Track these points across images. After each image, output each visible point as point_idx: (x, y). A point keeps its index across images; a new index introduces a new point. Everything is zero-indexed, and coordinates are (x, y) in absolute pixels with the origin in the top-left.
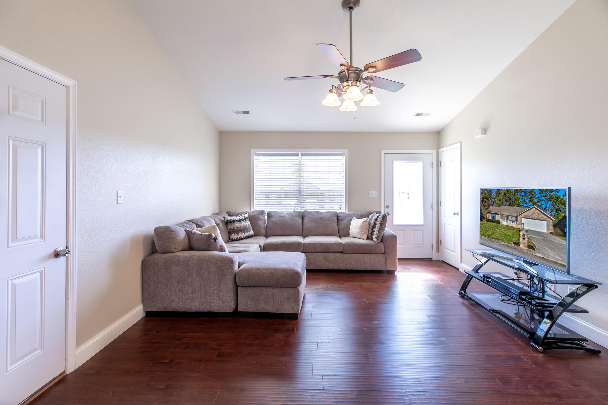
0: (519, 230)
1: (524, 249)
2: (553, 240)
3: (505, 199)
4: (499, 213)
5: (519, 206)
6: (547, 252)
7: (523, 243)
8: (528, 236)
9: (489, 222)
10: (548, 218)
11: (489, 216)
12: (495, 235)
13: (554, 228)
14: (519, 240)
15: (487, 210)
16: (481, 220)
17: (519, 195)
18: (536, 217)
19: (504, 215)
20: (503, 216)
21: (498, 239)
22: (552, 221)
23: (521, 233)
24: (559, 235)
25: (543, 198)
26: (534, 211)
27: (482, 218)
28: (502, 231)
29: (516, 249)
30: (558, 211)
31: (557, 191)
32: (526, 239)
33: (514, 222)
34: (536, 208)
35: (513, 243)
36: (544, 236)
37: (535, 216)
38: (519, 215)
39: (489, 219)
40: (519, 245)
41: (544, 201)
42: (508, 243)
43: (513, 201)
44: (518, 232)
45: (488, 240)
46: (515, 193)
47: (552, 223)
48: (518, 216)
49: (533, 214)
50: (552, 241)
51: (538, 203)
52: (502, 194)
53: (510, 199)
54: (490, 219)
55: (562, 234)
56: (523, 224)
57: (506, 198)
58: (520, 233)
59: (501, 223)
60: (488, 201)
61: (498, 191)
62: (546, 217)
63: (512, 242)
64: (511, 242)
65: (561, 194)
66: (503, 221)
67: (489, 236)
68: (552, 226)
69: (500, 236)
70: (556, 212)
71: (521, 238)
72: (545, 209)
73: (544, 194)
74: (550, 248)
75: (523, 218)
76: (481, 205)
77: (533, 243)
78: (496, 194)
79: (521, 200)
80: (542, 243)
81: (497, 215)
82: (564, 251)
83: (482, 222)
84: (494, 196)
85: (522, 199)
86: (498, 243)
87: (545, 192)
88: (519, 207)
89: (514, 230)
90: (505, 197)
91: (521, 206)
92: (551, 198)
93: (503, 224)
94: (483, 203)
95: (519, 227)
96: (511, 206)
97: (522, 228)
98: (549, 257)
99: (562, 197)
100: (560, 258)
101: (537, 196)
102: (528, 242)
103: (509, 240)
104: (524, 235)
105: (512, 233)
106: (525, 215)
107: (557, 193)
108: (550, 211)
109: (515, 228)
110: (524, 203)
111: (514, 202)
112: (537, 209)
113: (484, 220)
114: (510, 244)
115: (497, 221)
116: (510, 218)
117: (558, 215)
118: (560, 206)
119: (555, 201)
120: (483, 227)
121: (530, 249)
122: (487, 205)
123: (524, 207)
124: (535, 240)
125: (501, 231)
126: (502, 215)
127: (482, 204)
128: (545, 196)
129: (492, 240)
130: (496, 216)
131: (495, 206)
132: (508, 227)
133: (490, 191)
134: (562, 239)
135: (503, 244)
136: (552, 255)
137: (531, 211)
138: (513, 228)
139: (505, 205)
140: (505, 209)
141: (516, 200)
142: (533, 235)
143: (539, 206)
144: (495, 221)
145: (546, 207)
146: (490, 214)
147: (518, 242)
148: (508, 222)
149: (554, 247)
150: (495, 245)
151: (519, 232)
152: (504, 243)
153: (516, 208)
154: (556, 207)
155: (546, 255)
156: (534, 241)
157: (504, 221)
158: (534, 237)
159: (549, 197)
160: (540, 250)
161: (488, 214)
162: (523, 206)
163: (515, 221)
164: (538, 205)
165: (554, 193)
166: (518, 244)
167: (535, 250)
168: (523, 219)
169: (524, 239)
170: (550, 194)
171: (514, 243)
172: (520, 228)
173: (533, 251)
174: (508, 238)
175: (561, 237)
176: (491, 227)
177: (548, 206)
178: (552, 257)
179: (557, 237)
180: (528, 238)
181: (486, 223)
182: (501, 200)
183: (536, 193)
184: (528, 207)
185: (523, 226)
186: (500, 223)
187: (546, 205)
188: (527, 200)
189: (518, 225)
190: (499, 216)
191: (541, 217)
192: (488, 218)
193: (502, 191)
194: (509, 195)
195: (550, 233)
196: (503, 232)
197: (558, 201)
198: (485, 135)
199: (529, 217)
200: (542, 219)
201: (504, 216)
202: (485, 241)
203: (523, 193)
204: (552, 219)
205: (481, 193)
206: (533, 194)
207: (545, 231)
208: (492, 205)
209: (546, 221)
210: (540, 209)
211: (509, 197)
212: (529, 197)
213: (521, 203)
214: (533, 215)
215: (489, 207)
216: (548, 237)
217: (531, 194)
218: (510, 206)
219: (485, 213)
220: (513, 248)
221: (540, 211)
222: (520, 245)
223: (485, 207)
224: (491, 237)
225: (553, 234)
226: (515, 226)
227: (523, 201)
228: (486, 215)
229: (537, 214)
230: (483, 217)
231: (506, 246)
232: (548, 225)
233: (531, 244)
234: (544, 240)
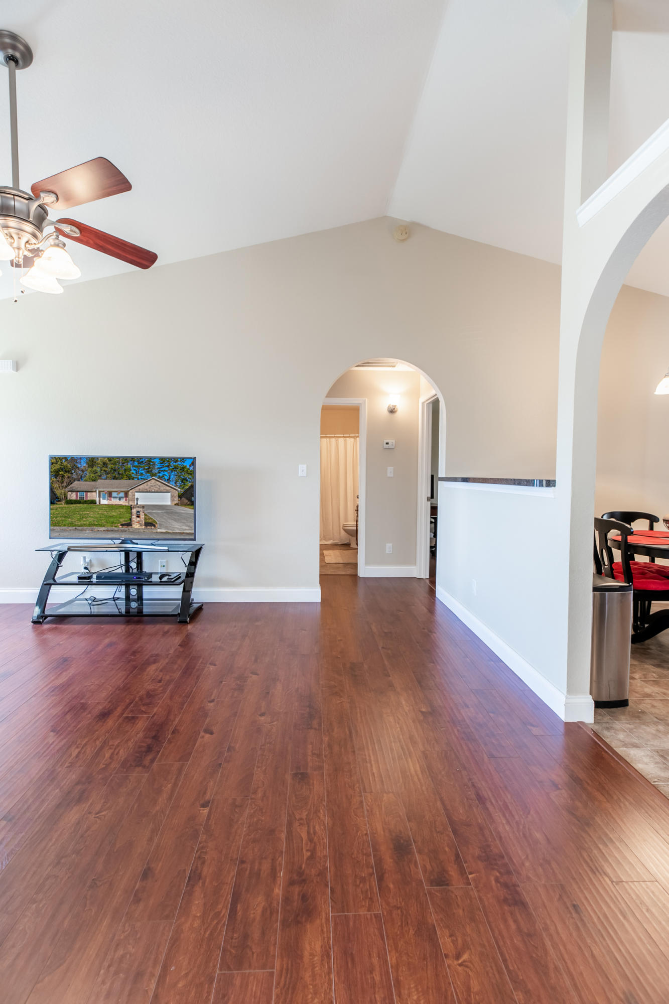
0: (131, 508)
1: (139, 529)
2: (178, 511)
3: (105, 471)
4: (94, 490)
5: (130, 478)
6: (172, 525)
7: (137, 522)
8: (145, 512)
9: (72, 504)
10: (172, 490)
11: (73, 496)
12: (84, 521)
13: (179, 499)
14: (130, 519)
15: (66, 487)
16: (52, 503)
17: (129, 466)
18: (156, 489)
19: (104, 491)
20: (102, 493)
21: (90, 525)
22: (177, 492)
23: (134, 511)
24: (186, 505)
25: (166, 469)
26: (153, 483)
27: (54, 499)
28: (100, 513)
29: (126, 531)
30: (184, 481)
31: (183, 459)
32: (142, 516)
33: (122, 499)
34: (156, 480)
35: (121, 525)
36: (168, 508)
37: (155, 488)
38: (130, 490)
39: (71, 500)
40: (131, 525)
41: (166, 471)
42: (112, 526)
43: (121, 472)
44: (129, 510)
45: (70, 530)
46: (123, 464)
47: (177, 494)
48: (129, 491)
49: (152, 486)
50: (177, 513)
51: (159, 474)
52: (99, 464)
53: (115, 470)
54: (75, 500)
55: (189, 503)
56: (137, 499)
57: (106, 469)
58: (133, 511)
59: (98, 503)
60: (69, 475)
61: (92, 461)
62: (170, 488)
63: (119, 524)
64: (116, 525)
65: (187, 464)
66: (101, 499)
67: (71, 524)
68: (177, 497)
69: (96, 520)
70: (182, 482)
71: (134, 517)
72: (168, 480)
73: (167, 464)
74: (175, 520)
75: (136, 492)
76: (53, 481)
77: (152, 519)
78: (87, 463)
79: (134, 472)
80: (164, 517)
81: (89, 493)
82: (191, 519)
83: (55, 506)
84: (82, 468)
85: (134, 470)
86: (92, 530)
87: (168, 461)
88: (129, 479)
89: (123, 508)
90: (104, 469)
91: (133, 479)
92: (176, 468)
93: (102, 503)
94: (56, 478)
95: (131, 503)
96: (116, 479)
97: (136, 504)
98: (174, 530)
99: (188, 467)
100: (187, 528)
101: (157, 467)
102: (145, 519)
103: (113, 523)
104: (138, 512)
105: (119, 513)
106: (139, 489)
107: (183, 463)
108: (174, 482)
109: (123, 506)
110: (138, 474)
111: (122, 474)
112: (158, 481)
113: (58, 503)
114: (116, 527)
115: (89, 500)
116: (114, 494)
117: (184, 484)
118: (187, 476)
119: (181, 471)
120: (57, 513)
121: (148, 527)
122: (66, 480)
123: (138, 479)
124: (155, 515)
125: (98, 514)
126: (100, 492)
127: (55, 479)
128: (168, 466)
129: (80, 528)
130: (87, 495)
131: (86, 481)
132: (111, 507)
133: (74, 460)
134: (189, 508)
135: (101, 529)
136: (178, 527)
137: (149, 483)
138: (121, 506)
139: (106, 479)
140: (105, 484)
141: (125, 472)
142: (152, 510)
143: (159, 477)
144: (85, 501)
145: (170, 478)
146: (74, 493)
147: (129, 522)
148: (111, 500)
149: (180, 518)
150: (88, 533)
151: (131, 509)
152: (104, 529)
153: (125, 482)
154: (182, 477)
155: (171, 528)
156: (154, 517)
157: (104, 499)
158: (154, 511)
159: (173, 467)
160: (162, 525)
161: (70, 493)
162: (136, 478)
163: (123, 498)
164: (159, 476)
165: (179, 463)
166: (129, 524)
167: (155, 526)
168: (136, 493)
169: (138, 517)
170: (174, 464)
171: (122, 525)
172: (131, 505)
173: (153, 527)
174: (112, 520)
175: (187, 507)
176: (77, 510)
177: (172, 476)
178: (178, 528)
179: (183, 507)
180: (145, 515)
181: (66, 506)
182: (96, 473)
183: (156, 463)
184: (144, 479)
185: (137, 501)
186: (96, 503)
187: (170, 476)
188: (143, 471)
189: (129, 501)
190: (94, 493)
191: (163, 489)
192: (68, 499)
193: (99, 460)
194: (112, 465)
195: (175, 505)
196: (102, 514)
197: (183, 471)
198: (16, 372)
199: (145, 491)
200: (165, 491)
201: (104, 493)
202: (62, 532)
203: (136, 463)
204: (177, 490)
205: (52, 464)
206: (152, 464)
207: (169, 503)
208: (79, 480)
209: (169, 492)
210: (162, 480)
211: (112, 468)
212: (146, 468)
213: (133, 475)
214: (152, 488)
215: (71, 483)
216: (173, 509)
217: (149, 464)
218: (114, 479)
219: (63, 491)
220: (121, 531)
221: (162, 483)
222: (133, 525)
223: (62, 483)
224: (76, 525)
225: (178, 505)
226: (124, 504)
227: (136, 473)
228: (65, 494)
229: (157, 486)
230: (57, 498)
231: (108, 531)
232: (172, 496)
233: (150, 521)
234: (167, 513)
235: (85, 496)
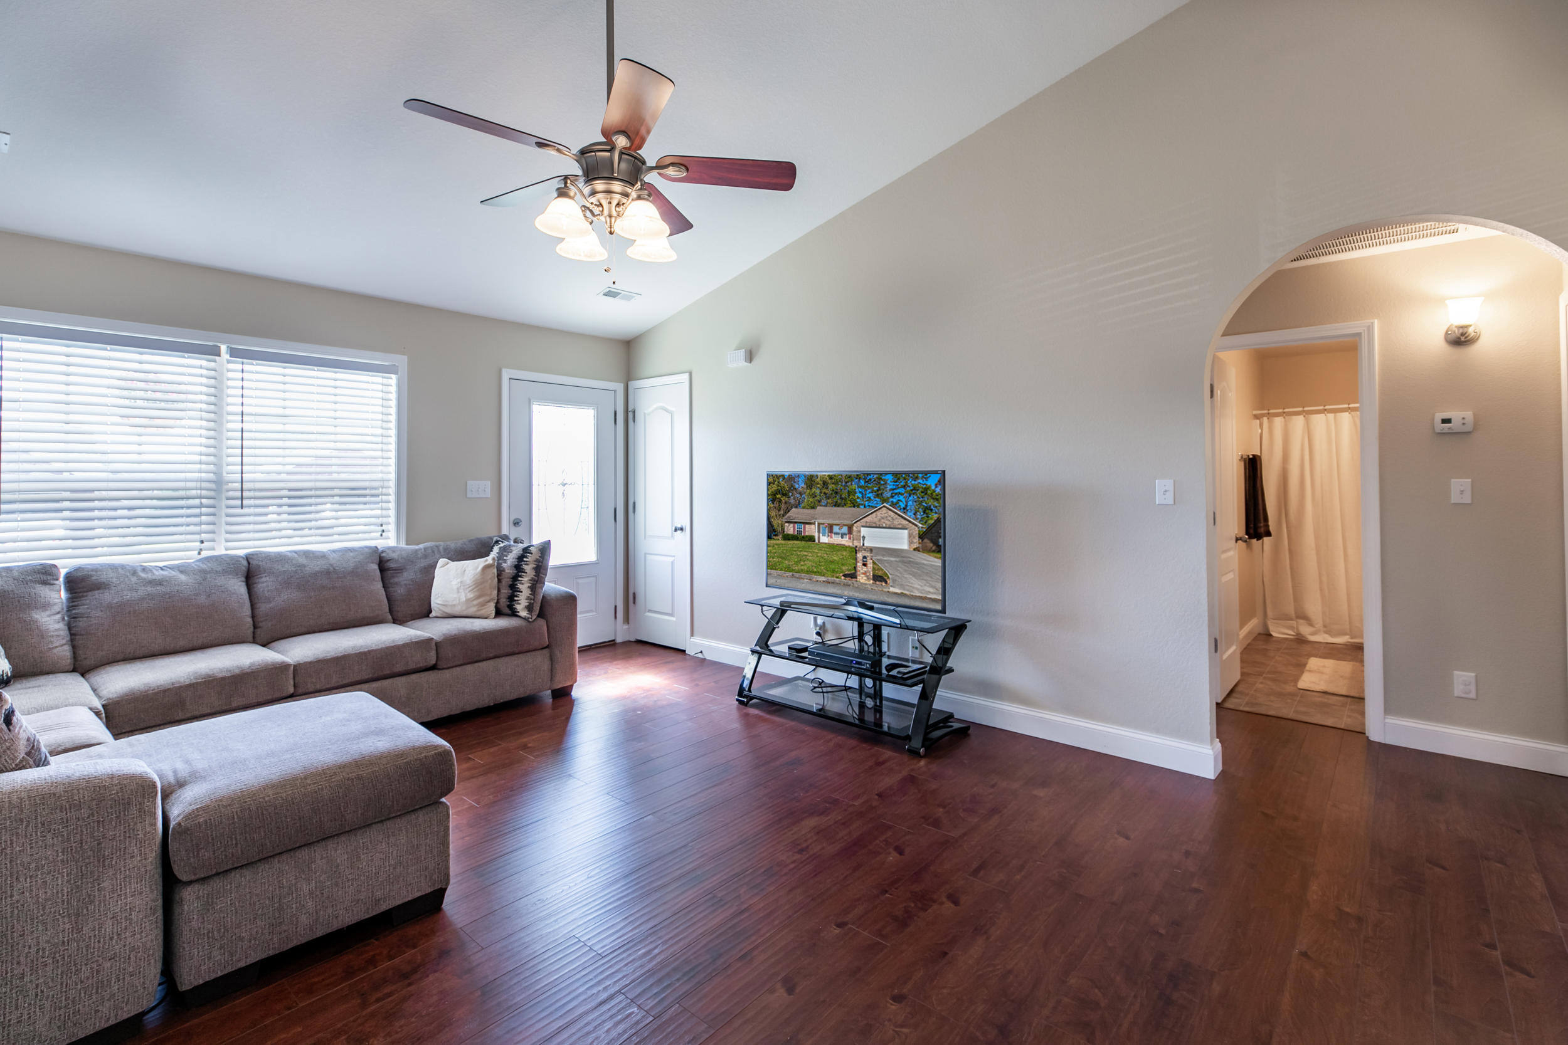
0: (856, 550)
1: (866, 584)
2: (918, 560)
3: (825, 493)
4: (813, 521)
5: (855, 505)
6: (909, 582)
7: (863, 574)
8: (874, 558)
9: (789, 540)
10: (911, 525)
11: (790, 529)
12: (802, 565)
13: (920, 541)
14: (855, 568)
15: (783, 516)
16: (769, 537)
17: (854, 486)
18: (888, 523)
19: (824, 524)
20: (821, 526)
21: (809, 572)
22: (917, 528)
23: (860, 555)
24: (930, 551)
25: (902, 490)
26: (884, 513)
27: (772, 532)
28: (819, 555)
29: (849, 585)
30: (927, 511)
31: (926, 474)
32: (870, 565)
33: (845, 536)
34: (888, 508)
35: (843, 575)
36: (904, 555)
37: (886, 522)
38: (855, 523)
39: (788, 535)
40: (856, 578)
41: (902, 494)
42: (833, 576)
43: (843, 496)
44: (854, 553)
45: (787, 576)
46: (846, 483)
47: (917, 532)
48: (853, 525)
49: (883, 518)
50: (917, 563)
51: (892, 500)
52: (818, 484)
53: (836, 493)
54: (792, 535)
55: (934, 548)
56: (864, 537)
57: (827, 492)
58: (858, 555)
59: (817, 541)
60: (787, 499)
61: (811, 480)
62: (907, 522)
63: (841, 574)
64: (838, 575)
65: (932, 482)
66: (821, 535)
67: (788, 569)
68: (917, 538)
69: (814, 565)
70: (924, 512)
71: (859, 564)
72: (904, 509)
73: (902, 484)
74: (914, 575)
75: (863, 526)
76: (770, 508)
77: (882, 570)
78: (806, 484)
79: (860, 495)
80: (899, 569)
81: (807, 526)
82: (938, 577)
83: (772, 542)
84: (800, 489)
85: (860, 492)
86: (810, 579)
87: (905, 479)
88: (854, 507)
89: (846, 550)
90: (824, 490)
91: (858, 506)
92: (915, 489)
93: (821, 541)
94: (773, 503)
95: (856, 543)
96: (838, 506)
97: (862, 545)
98: (912, 592)
99: (933, 487)
100: (932, 590)
101: (889, 487)
102: (874, 569)
103: (834, 571)
104: (865, 557)
105: (841, 557)
106: (867, 522)
107: (925, 482)
108: (913, 512)
109: (847, 547)
110: (865, 500)
111: (845, 499)
112: (890, 510)
113: (775, 538)
114: (837, 577)
115: (807, 536)
116: (836, 529)
117: (928, 517)
118: (931, 502)
119: (923, 494)
120: (775, 551)
121: (878, 583)
122: (783, 506)
123: (865, 507)
124: (886, 565)
125: (817, 556)
126: (819, 524)
127: (772, 506)
128: (904, 487)
129: (797, 575)
130: (805, 528)
131: (804, 508)
132: (832, 547)
133: (791, 479)
134: (935, 557)
135: (820, 579)
136: (919, 587)
137: (878, 513)
138: (843, 547)
139: (826, 506)
140: (826, 514)
141: (849, 496)
142: (883, 556)
143: (893, 505)
144: (803, 537)
145: (906, 506)
146: (792, 525)
147: (853, 571)
148: (832, 537)
149: (920, 572)
150: (805, 583)
151: (856, 553)
152: (823, 579)
153: (848, 511)
154: (924, 504)
155: (908, 588)
156: (885, 567)
157: (824, 535)
158: (885, 559)
159: (912, 488)
160: (896, 580)
161: (787, 524)
162: (862, 505)
163: (846, 534)
164: (892, 502)
165: (920, 481)
166: (853, 576)
167: (886, 583)
168: (862, 529)
169: (865, 565)
170: (913, 482)
171: (845, 576)
172: (856, 547)
173: (884, 584)
174: (832, 566)
175: (932, 554)
176: (794, 549)
177: (910, 503)
178: (918, 589)
179: (925, 555)
180: (874, 563)
181: (783, 542)
182: (816, 496)
183: (888, 482)
184: (872, 506)
185: (863, 541)
186: (814, 541)
187: (907, 502)
188: (870, 495)
189: (853, 540)
190: (813, 526)
191: (897, 523)
192: (785, 533)
193: (819, 478)
194: (833, 485)
195: (915, 549)
196: (821, 556)
197: (926, 494)
198: (749, 364)
199: (874, 525)
200: (900, 526)
201: (824, 526)
202: (779, 579)
203: (862, 482)
204: (916, 525)
205: (769, 484)
206: (882, 482)
207: (905, 546)
208: (796, 507)
209: (906, 529)
210: (895, 508)
211: (833, 490)
212: (875, 489)
213: (858, 500)
214: (883, 520)
215: (789, 511)
216: (910, 556)
217: (879, 483)
218: (835, 506)
219: (780, 522)
220: (844, 584)
221: (896, 513)
222: (858, 577)
223: (779, 511)
224: (793, 571)
225: (919, 551)
226: (847, 544)
227: (863, 497)
228: (782, 526)
229: (890, 518)
230: (774, 531)
231: (829, 582)
232: (910, 536)
233: (880, 573)
234: (903, 562)
235: (802, 530)
